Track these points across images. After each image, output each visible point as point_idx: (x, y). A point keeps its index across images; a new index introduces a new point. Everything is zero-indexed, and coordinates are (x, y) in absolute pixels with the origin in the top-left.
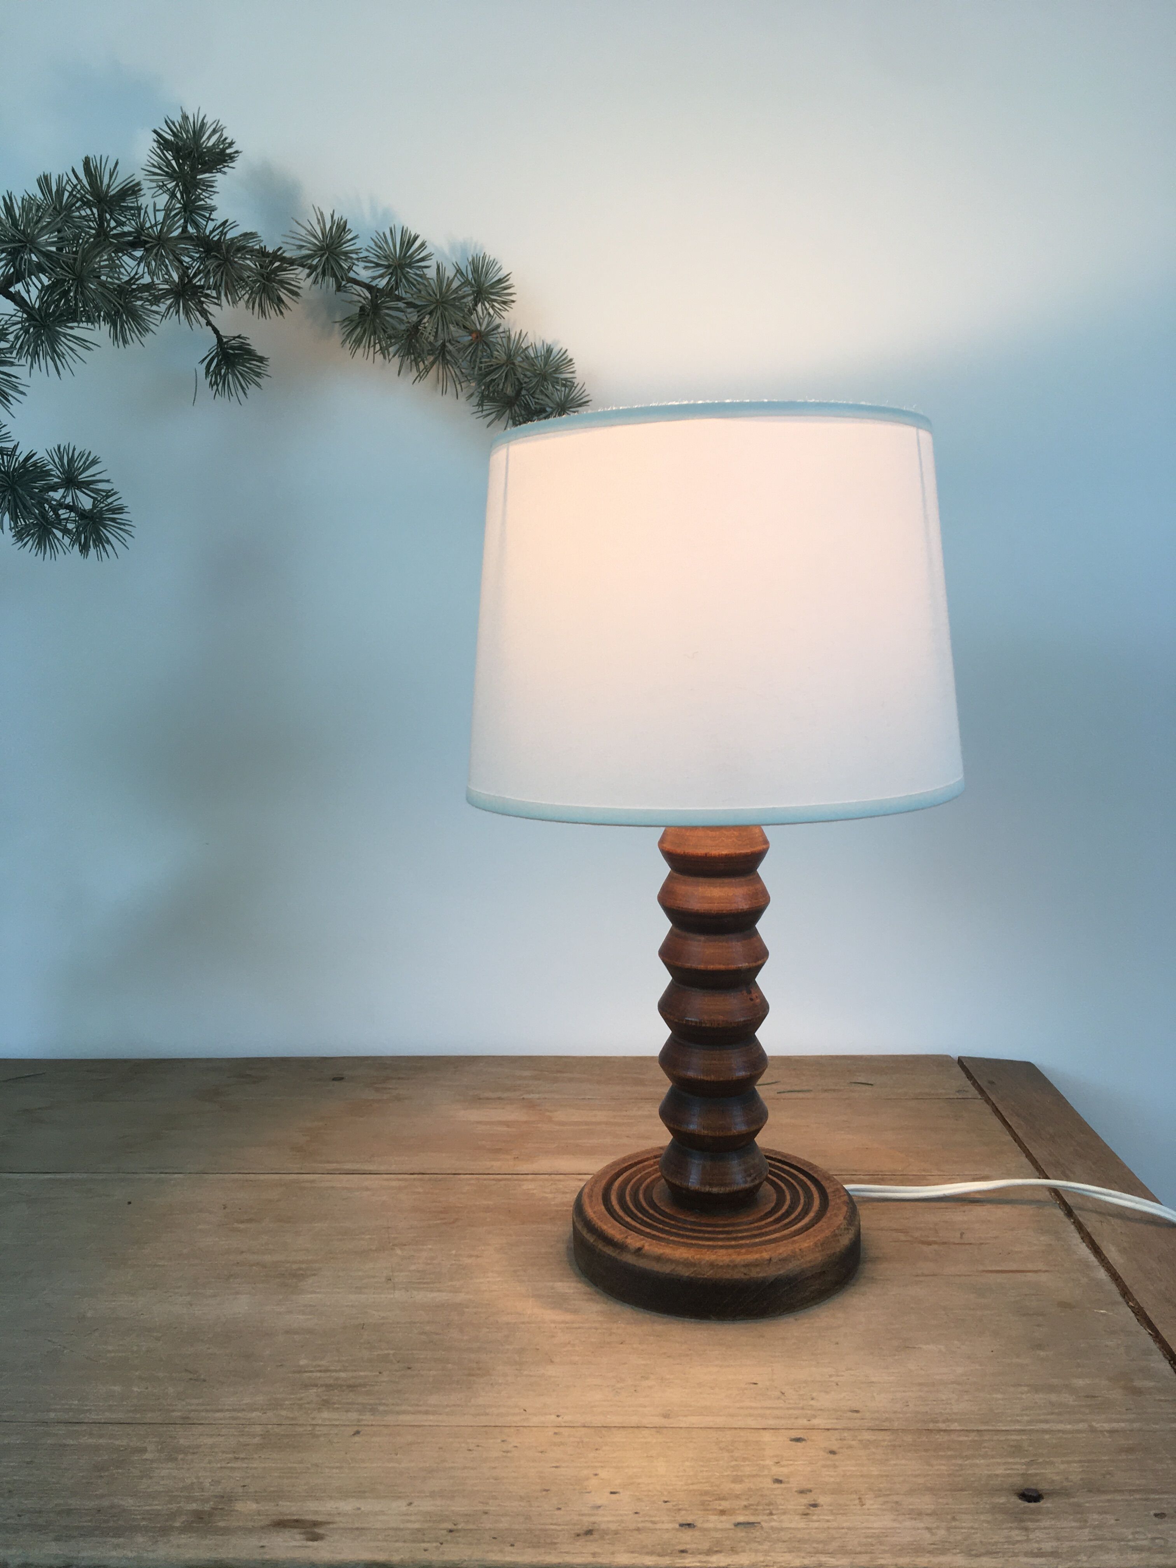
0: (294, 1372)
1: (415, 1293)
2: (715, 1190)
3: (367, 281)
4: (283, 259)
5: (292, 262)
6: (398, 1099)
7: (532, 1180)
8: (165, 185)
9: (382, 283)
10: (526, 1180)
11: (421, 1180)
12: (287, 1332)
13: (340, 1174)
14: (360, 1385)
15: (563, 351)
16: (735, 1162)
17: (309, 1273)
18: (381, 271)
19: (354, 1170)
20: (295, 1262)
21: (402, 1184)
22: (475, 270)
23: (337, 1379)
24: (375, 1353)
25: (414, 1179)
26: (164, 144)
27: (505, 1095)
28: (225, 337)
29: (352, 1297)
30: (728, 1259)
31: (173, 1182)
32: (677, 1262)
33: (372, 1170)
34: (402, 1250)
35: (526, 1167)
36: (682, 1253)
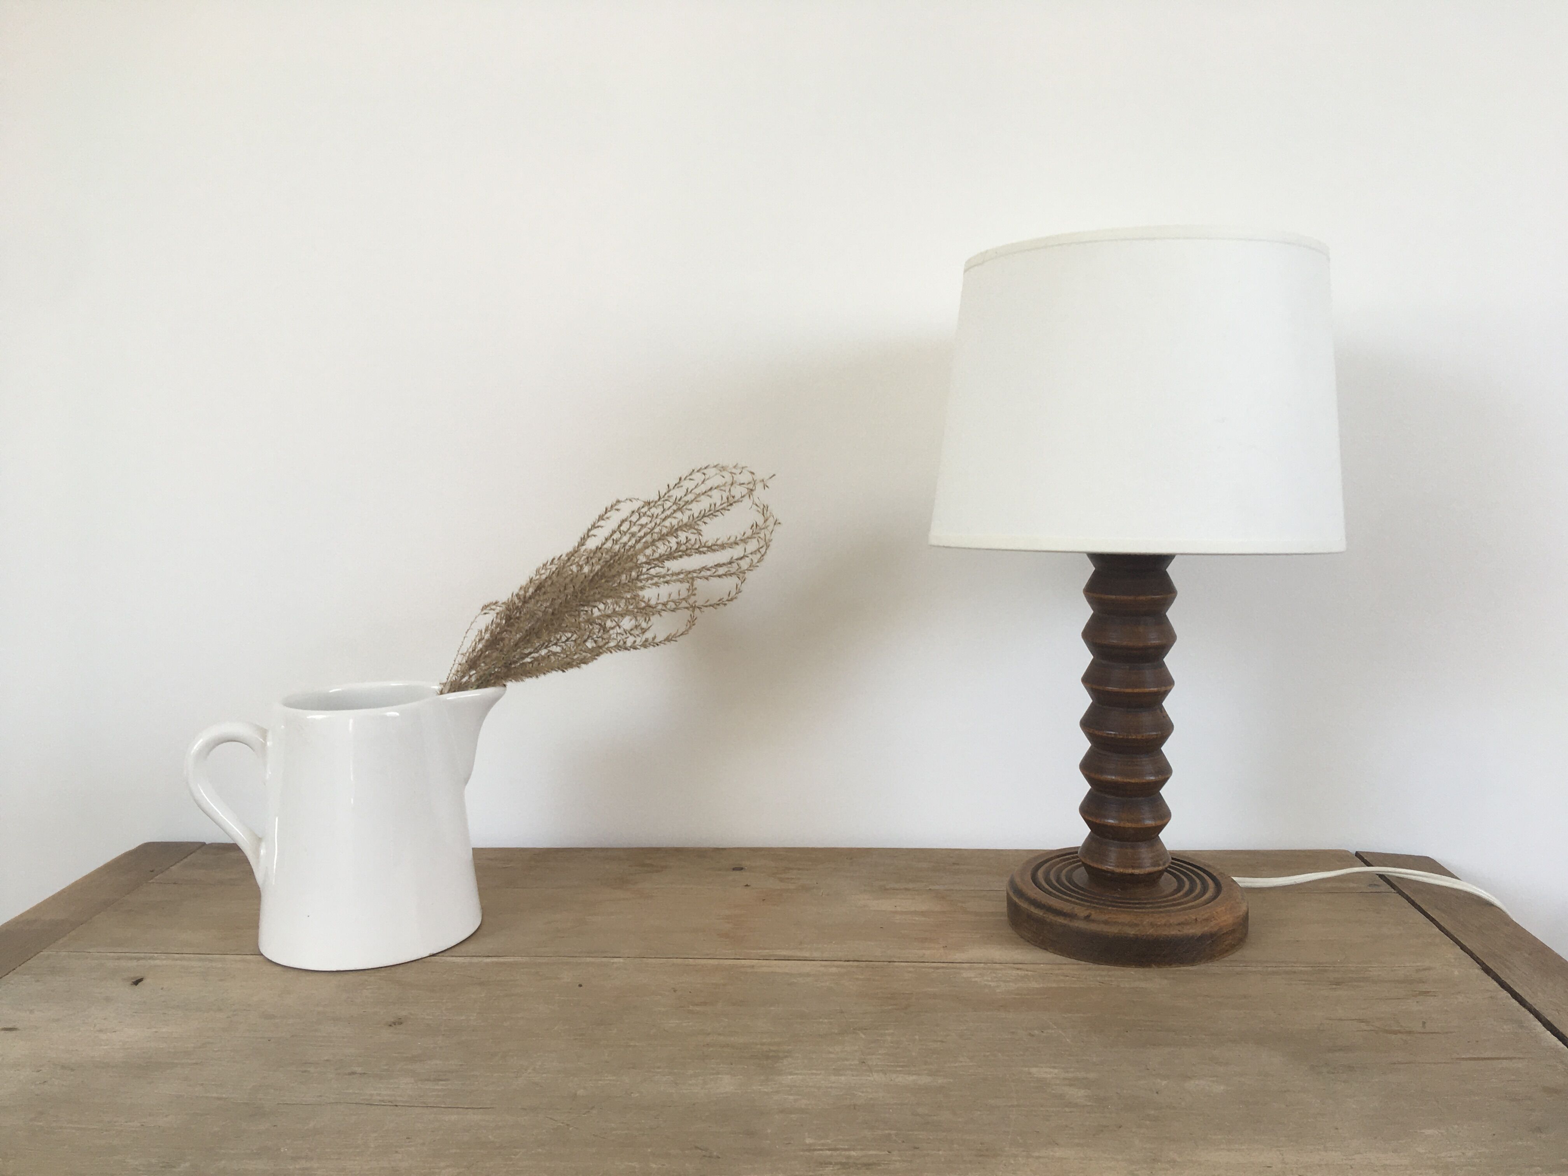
0: (803, 1150)
1: (894, 1076)
6: (805, 888)
7: (970, 969)
10: (964, 968)
11: (858, 967)
12: (782, 1111)
14: (874, 1164)
16: (1146, 849)
17: (781, 1054)
19: (789, 957)
20: (764, 1044)
21: (843, 970)
23: (849, 1157)
24: (877, 1133)
25: (851, 966)
27: (911, 886)
29: (833, 1078)
30: (1163, 921)
31: (615, 966)
32: (1123, 924)
33: (806, 957)
34: (864, 1034)
35: (958, 956)
36: (1124, 918)
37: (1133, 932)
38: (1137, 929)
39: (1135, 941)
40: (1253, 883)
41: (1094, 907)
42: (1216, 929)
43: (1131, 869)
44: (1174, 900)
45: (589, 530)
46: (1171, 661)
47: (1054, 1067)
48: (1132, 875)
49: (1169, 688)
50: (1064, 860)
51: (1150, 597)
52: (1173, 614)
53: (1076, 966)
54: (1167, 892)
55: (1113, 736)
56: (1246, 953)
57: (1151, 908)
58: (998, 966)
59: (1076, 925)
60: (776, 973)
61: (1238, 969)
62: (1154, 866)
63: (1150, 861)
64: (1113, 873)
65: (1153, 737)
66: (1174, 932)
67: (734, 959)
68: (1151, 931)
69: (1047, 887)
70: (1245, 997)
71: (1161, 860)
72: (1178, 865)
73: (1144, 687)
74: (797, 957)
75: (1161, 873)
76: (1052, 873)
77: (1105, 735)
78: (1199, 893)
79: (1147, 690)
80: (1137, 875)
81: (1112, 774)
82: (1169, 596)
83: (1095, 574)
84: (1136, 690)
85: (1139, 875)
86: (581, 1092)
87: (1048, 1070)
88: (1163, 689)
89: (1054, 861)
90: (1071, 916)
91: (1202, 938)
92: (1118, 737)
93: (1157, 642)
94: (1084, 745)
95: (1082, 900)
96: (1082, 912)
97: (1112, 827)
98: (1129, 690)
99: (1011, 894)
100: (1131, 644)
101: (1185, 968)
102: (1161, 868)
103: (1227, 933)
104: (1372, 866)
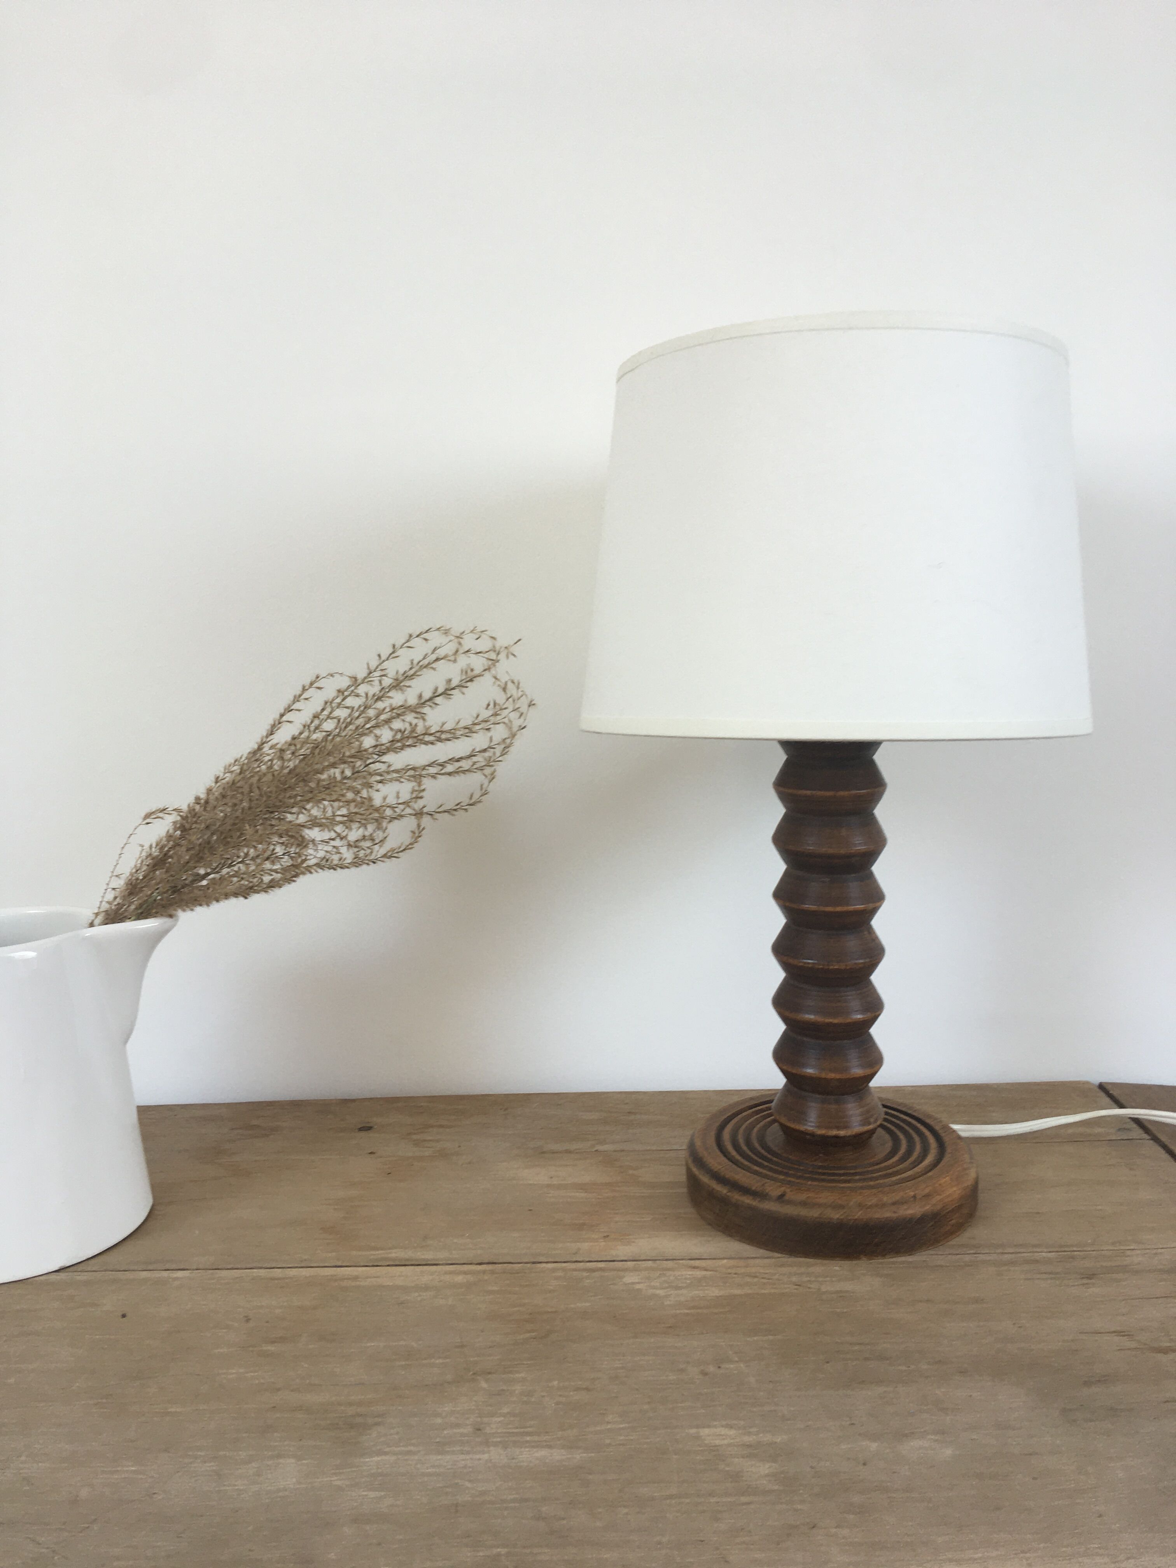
1: (518, 1450)
6: (443, 1155)
7: (635, 1270)
10: (626, 1270)
11: (492, 1272)
12: (355, 1520)
13: (388, 1266)
16: (852, 1106)
17: (370, 1421)
19: (407, 1260)
20: (351, 1404)
21: (470, 1278)
24: (481, 1554)
25: (484, 1272)
27: (574, 1146)
29: (434, 1459)
30: (874, 1201)
31: (177, 1283)
32: (825, 1206)
33: (428, 1260)
34: (487, 1381)
35: (622, 1250)
36: (826, 1197)
37: (837, 1216)
40: (983, 1131)
41: (790, 1181)
42: (939, 1207)
43: (836, 1130)
44: (889, 1167)
45: (282, 715)
46: (881, 869)
47: (731, 1427)
48: (836, 1137)
49: (878, 904)
50: (757, 1112)
51: (854, 792)
52: (882, 812)
53: (767, 1261)
54: (879, 1157)
55: (810, 966)
56: (977, 1233)
57: (859, 1180)
58: (670, 1264)
59: (768, 1207)
60: (384, 1286)
61: (967, 1258)
62: (863, 1125)
63: (859, 1118)
64: (813, 1135)
65: (860, 966)
66: (887, 1214)
67: (336, 1267)
68: (859, 1215)
69: (734, 1153)
70: (977, 1301)
71: (872, 1116)
73: (848, 905)
74: (417, 1260)
75: (872, 1132)
76: (741, 1131)
77: (801, 964)
78: (919, 1157)
79: (851, 908)
80: (841, 1137)
81: (810, 1013)
82: (876, 790)
83: (787, 764)
84: (839, 909)
85: (844, 1137)
86: (84, 1493)
87: (724, 1431)
88: (871, 906)
89: (744, 1114)
90: (761, 1195)
91: (922, 1220)
92: (817, 966)
93: (862, 848)
94: (776, 975)
95: (776, 1172)
96: (774, 1189)
97: (811, 1077)
98: (829, 909)
99: (690, 1161)
100: (831, 851)
101: (903, 1259)
102: (871, 1127)
103: (953, 1210)
104: (1122, 1106)
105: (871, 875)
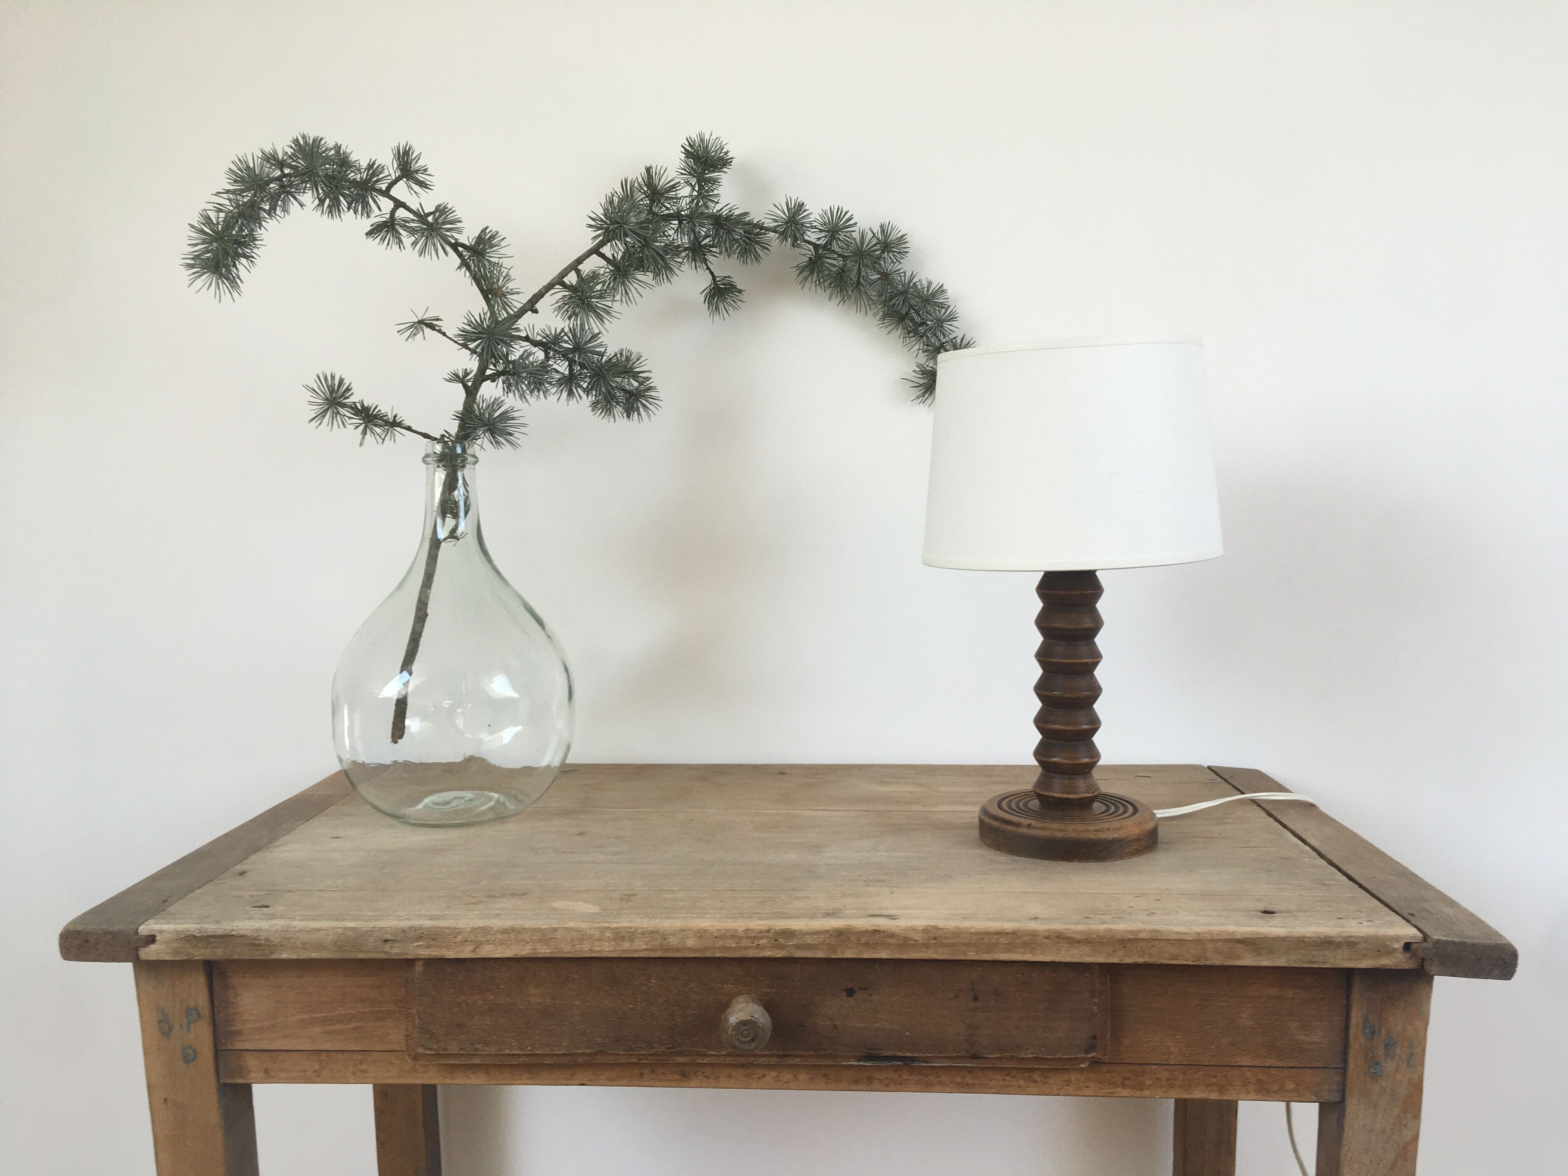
2: (1071, 796)
3: (814, 241)
4: (762, 227)
5: (768, 229)
8: (689, 181)
9: (822, 242)
15: (940, 285)
16: (1081, 781)
18: (823, 234)
22: (883, 231)
26: (688, 154)
28: (718, 277)
30: (1084, 828)
32: (1053, 829)
36: (1055, 826)
37: (1061, 836)
38: (1063, 833)
39: (1062, 841)
41: (1036, 819)
42: (1124, 836)
43: (1067, 794)
44: (1098, 817)
46: (1100, 640)
48: (1068, 799)
49: (1099, 660)
51: (1080, 592)
54: (1096, 813)
55: (1057, 698)
59: (1021, 831)
62: (1087, 795)
63: (1083, 790)
64: (1054, 798)
65: (1086, 697)
66: (1091, 836)
68: (1073, 835)
69: (1007, 808)
71: (1091, 789)
72: (1109, 799)
73: (1080, 660)
75: (1093, 800)
77: (1051, 698)
79: (1082, 662)
80: (1073, 799)
81: (1055, 724)
82: (1098, 591)
84: (1074, 661)
85: (1075, 799)
88: (1094, 662)
90: (1018, 825)
91: (1113, 842)
92: (1062, 696)
93: (1090, 626)
94: (1036, 705)
97: (1055, 763)
98: (1069, 661)
99: (981, 815)
100: (1071, 627)
102: (1090, 795)
104: (1243, 793)
105: (1094, 643)
